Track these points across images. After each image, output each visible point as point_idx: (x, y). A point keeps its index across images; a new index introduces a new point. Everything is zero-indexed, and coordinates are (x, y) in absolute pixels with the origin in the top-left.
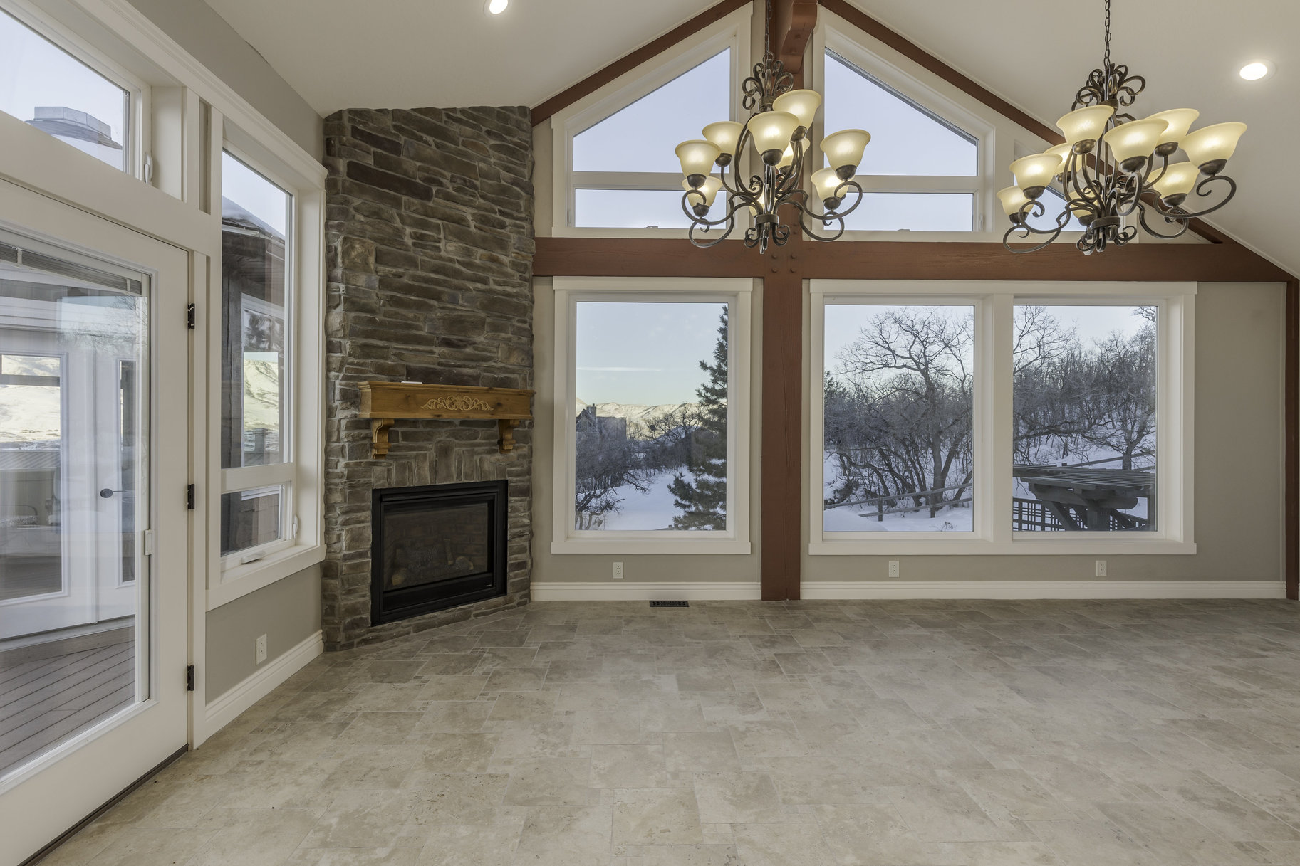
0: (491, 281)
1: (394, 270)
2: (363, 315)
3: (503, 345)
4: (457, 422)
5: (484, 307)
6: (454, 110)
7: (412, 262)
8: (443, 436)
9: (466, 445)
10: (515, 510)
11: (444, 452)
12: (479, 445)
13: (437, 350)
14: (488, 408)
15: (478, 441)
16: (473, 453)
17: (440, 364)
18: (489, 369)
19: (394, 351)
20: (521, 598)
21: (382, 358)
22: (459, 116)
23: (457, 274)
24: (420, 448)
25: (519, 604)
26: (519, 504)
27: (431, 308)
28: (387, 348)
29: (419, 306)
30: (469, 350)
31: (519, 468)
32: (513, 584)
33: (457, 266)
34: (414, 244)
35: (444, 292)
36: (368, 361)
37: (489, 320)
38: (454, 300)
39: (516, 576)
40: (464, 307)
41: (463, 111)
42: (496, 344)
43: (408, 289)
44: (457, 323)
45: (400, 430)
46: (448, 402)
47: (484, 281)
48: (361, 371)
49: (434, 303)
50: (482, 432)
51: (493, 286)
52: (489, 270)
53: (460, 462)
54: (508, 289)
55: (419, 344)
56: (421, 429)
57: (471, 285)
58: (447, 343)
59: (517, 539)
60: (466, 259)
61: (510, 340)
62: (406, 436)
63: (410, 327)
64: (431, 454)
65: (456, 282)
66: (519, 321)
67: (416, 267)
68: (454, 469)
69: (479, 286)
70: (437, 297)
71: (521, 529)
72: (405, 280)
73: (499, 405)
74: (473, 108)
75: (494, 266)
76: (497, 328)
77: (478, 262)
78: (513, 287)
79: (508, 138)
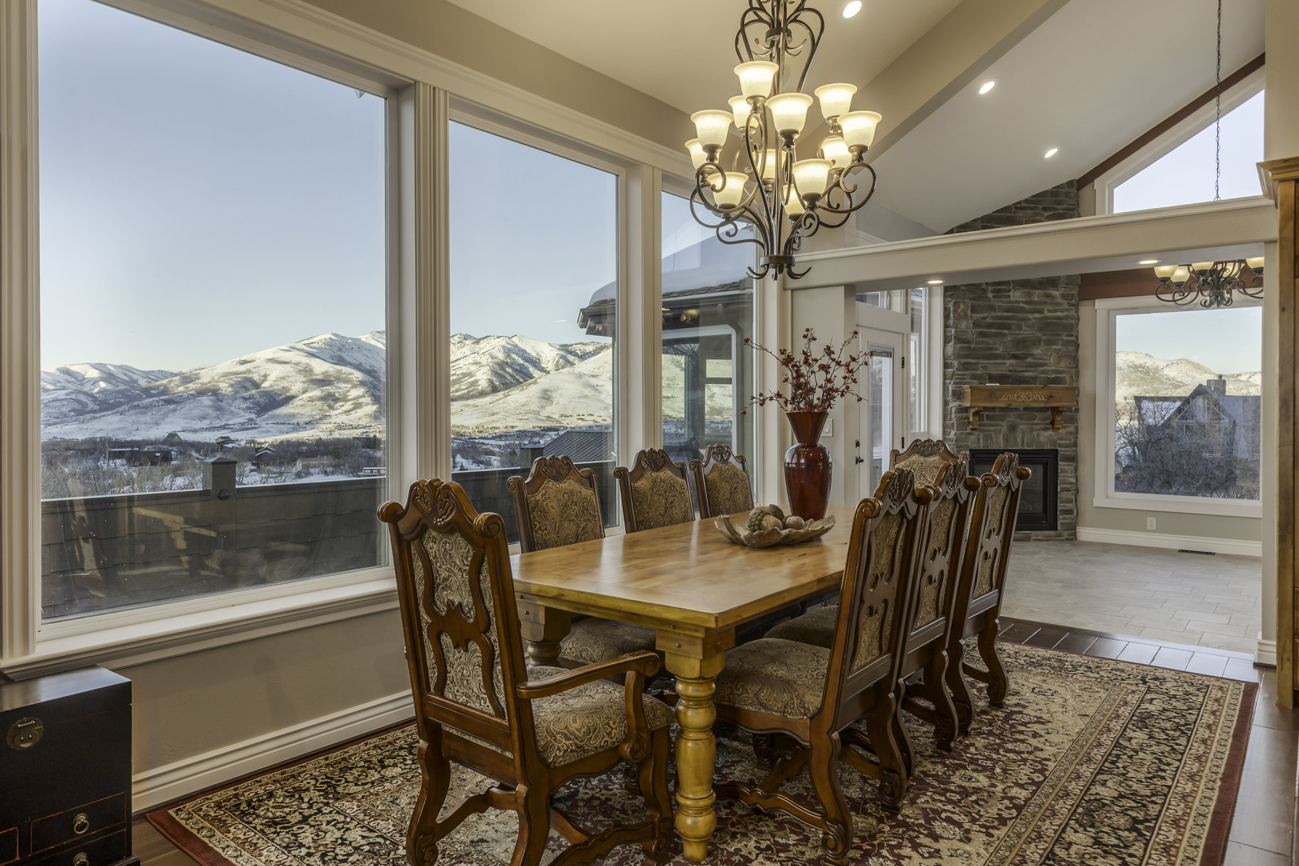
0: (1046, 311)
1: (982, 316)
2: (964, 345)
3: (1054, 355)
4: (1021, 409)
5: (1041, 330)
6: (1020, 203)
7: (992, 308)
8: (1012, 418)
9: (1027, 424)
10: (1064, 471)
11: (1013, 428)
12: (1036, 424)
13: (1008, 362)
14: (1044, 399)
15: (1036, 421)
16: (1032, 430)
17: (1010, 371)
18: (1044, 372)
19: (981, 365)
20: (1069, 535)
21: (974, 370)
22: (1024, 205)
23: (1022, 310)
24: (997, 425)
25: (1067, 539)
26: (1067, 467)
27: (1004, 335)
28: (977, 363)
29: (997, 335)
30: (1029, 360)
31: (1067, 442)
32: (1062, 524)
33: (1022, 305)
34: (994, 296)
35: (1013, 324)
36: (967, 372)
37: (1044, 338)
38: (1019, 327)
39: (1064, 519)
40: (1026, 332)
41: (1026, 201)
42: (1049, 354)
43: (990, 326)
44: (1022, 343)
45: (985, 413)
46: (1016, 396)
47: (1041, 312)
48: (964, 379)
49: (1006, 332)
50: (1039, 415)
51: (1047, 314)
52: (1045, 303)
53: (1023, 436)
54: (1059, 314)
55: (996, 359)
56: (998, 413)
57: (1030, 316)
58: (1015, 357)
59: (1065, 493)
60: (1028, 299)
61: (1060, 350)
62: (989, 418)
63: (991, 349)
64: (1004, 429)
65: (1021, 315)
66: (1067, 336)
67: (995, 310)
68: (1019, 440)
69: (1037, 315)
70: (1008, 327)
71: (1069, 486)
72: (988, 320)
73: (1052, 397)
74: (1034, 196)
75: (1048, 300)
76: (1049, 343)
77: (1036, 299)
78: (1062, 312)
79: (1058, 207)
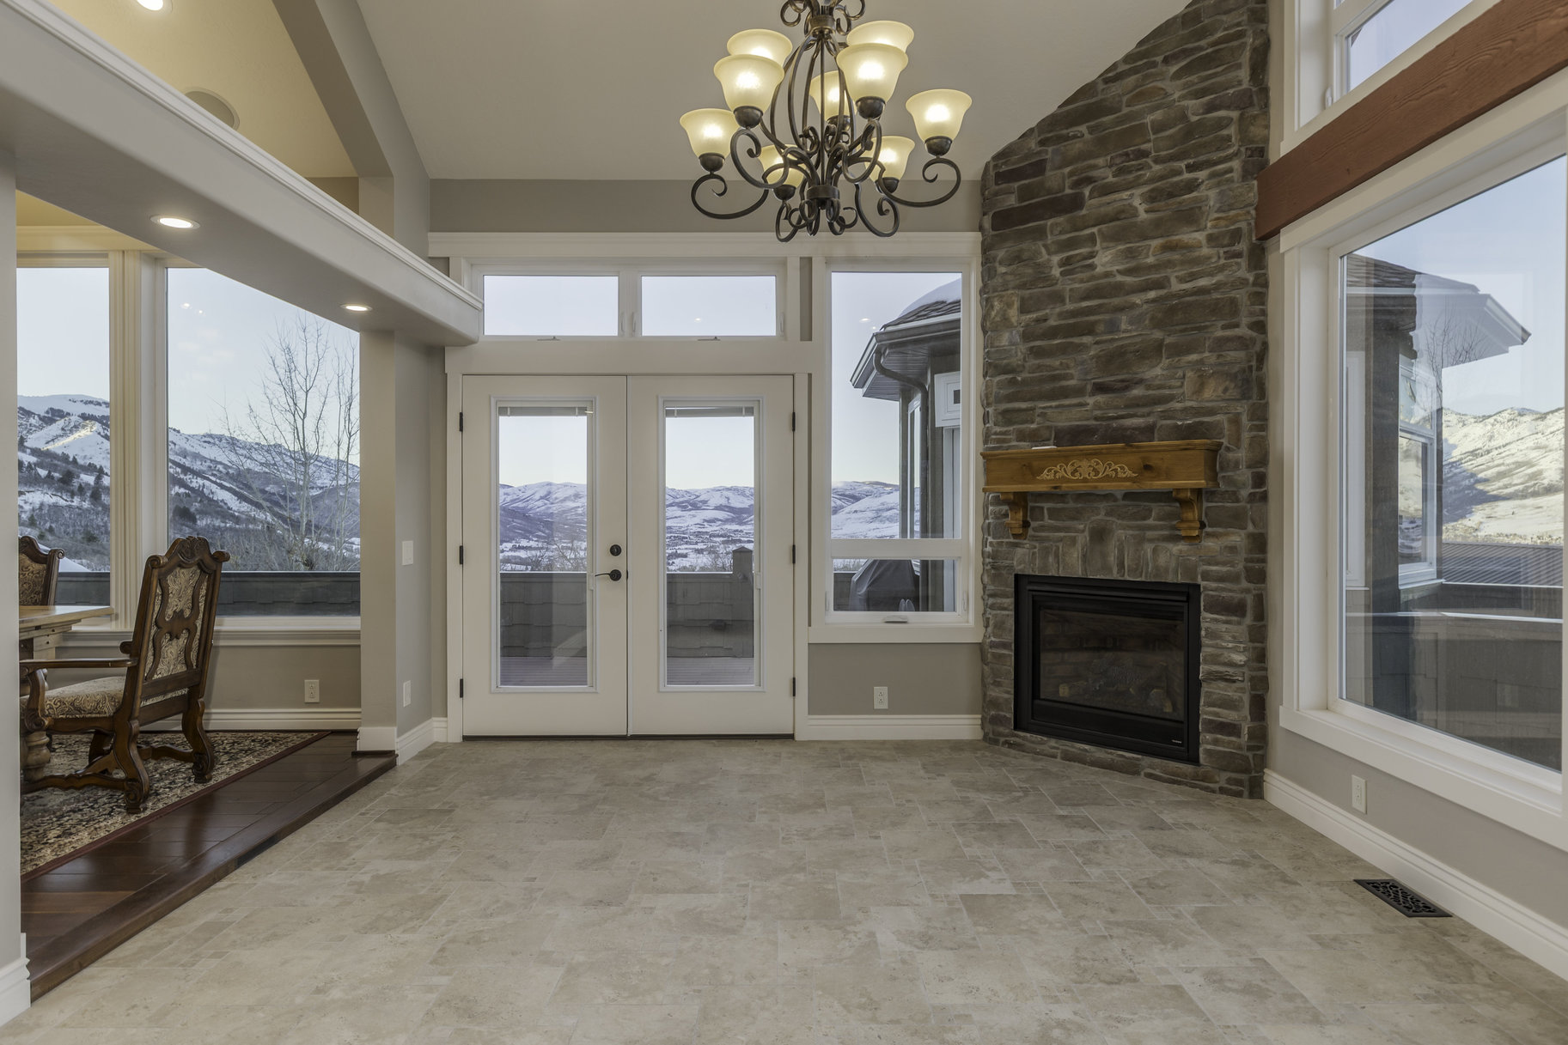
0: (1173, 280)
1: (1034, 316)
2: (1006, 376)
3: (1189, 374)
4: (1119, 497)
5: (1157, 324)
6: (1115, 66)
7: (1058, 298)
8: (1100, 516)
9: (1130, 528)
10: (1213, 635)
11: (1099, 535)
12: (1150, 528)
13: (1091, 401)
14: (1129, 473)
15: (1150, 522)
16: (1141, 540)
17: (1096, 419)
18: (1166, 415)
19: (1038, 411)
20: (1229, 781)
21: (1026, 422)
22: (1121, 69)
23: (1118, 289)
24: (1067, 529)
25: (1222, 791)
26: (1223, 627)
27: (1085, 347)
28: (1033, 409)
29: (1063, 350)
30: (1137, 392)
31: (1225, 569)
32: (1208, 752)
33: (1119, 278)
34: (1061, 273)
35: (1096, 322)
36: (1011, 428)
37: (1168, 340)
38: (1113, 327)
39: (1216, 742)
40: (1128, 331)
41: (1128, 58)
42: (1180, 373)
43: (1053, 333)
44: (1116, 358)
45: (1046, 505)
46: (1069, 469)
47: (1158, 285)
48: (1004, 441)
49: (1087, 339)
50: (1157, 509)
51: (1176, 286)
52: (1169, 264)
53: (1121, 552)
54: (1203, 282)
55: (1066, 397)
56: (1071, 505)
57: (1137, 299)
58: (1100, 389)
59: (1222, 684)
60: (1132, 264)
61: (1201, 362)
62: (1053, 514)
63: (1055, 378)
64: (1083, 539)
65: (1116, 301)
66: (1224, 328)
67: (1063, 301)
68: (1112, 559)
69: (1152, 294)
70: (1090, 330)
71: (1231, 670)
72: (1052, 322)
73: (1147, 468)
74: (1141, 43)
75: (1176, 256)
76: (1179, 350)
77: (1151, 260)
78: (1211, 274)
79: (1203, 43)
